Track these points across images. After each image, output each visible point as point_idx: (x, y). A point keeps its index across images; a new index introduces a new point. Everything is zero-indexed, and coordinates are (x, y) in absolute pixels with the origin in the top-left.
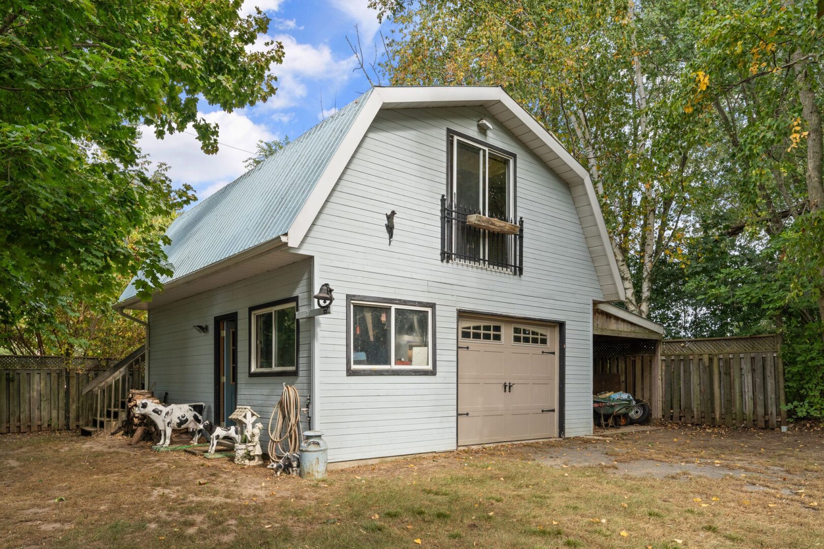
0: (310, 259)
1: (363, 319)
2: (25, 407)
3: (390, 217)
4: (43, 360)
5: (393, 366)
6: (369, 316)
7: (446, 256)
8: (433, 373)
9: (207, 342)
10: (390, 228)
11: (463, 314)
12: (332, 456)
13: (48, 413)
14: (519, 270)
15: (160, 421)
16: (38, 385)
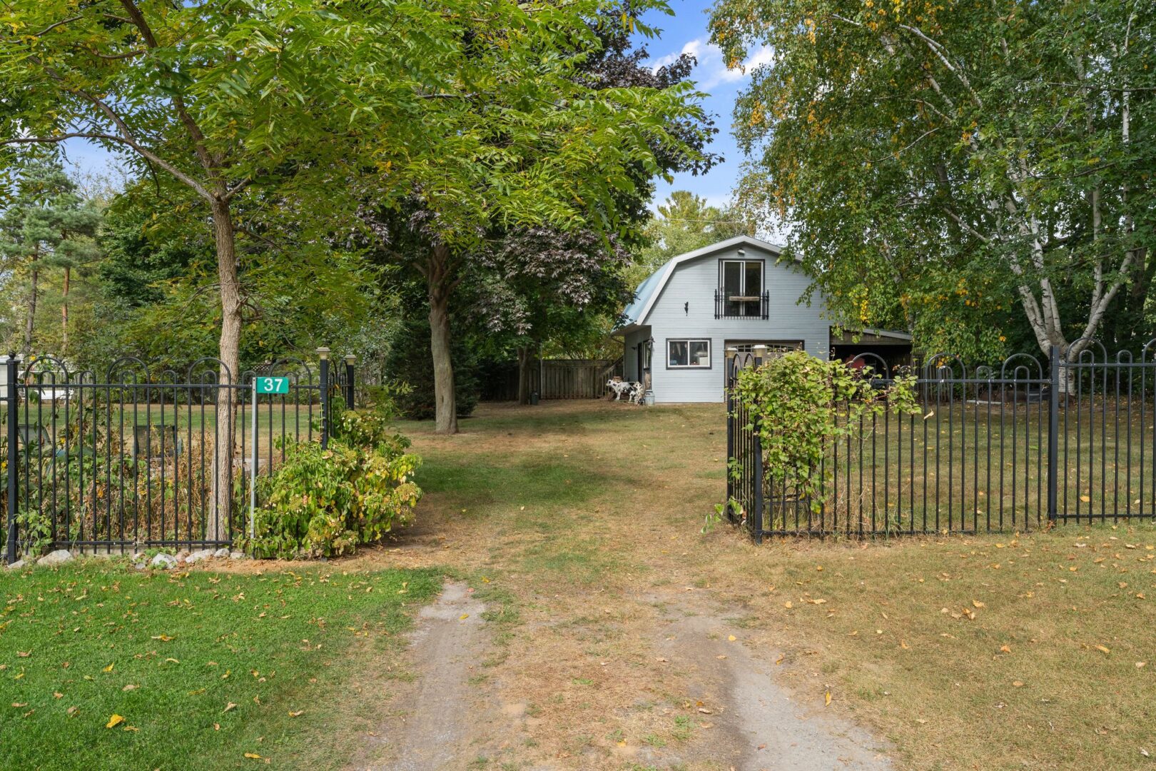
0: (650, 327)
1: (676, 348)
2: (575, 386)
3: (687, 304)
4: (583, 361)
5: (689, 366)
6: (678, 346)
7: (717, 316)
8: (710, 368)
9: (636, 352)
10: (686, 309)
11: (727, 342)
12: (657, 400)
13: (586, 389)
14: (766, 317)
15: (616, 389)
16: (581, 375)
